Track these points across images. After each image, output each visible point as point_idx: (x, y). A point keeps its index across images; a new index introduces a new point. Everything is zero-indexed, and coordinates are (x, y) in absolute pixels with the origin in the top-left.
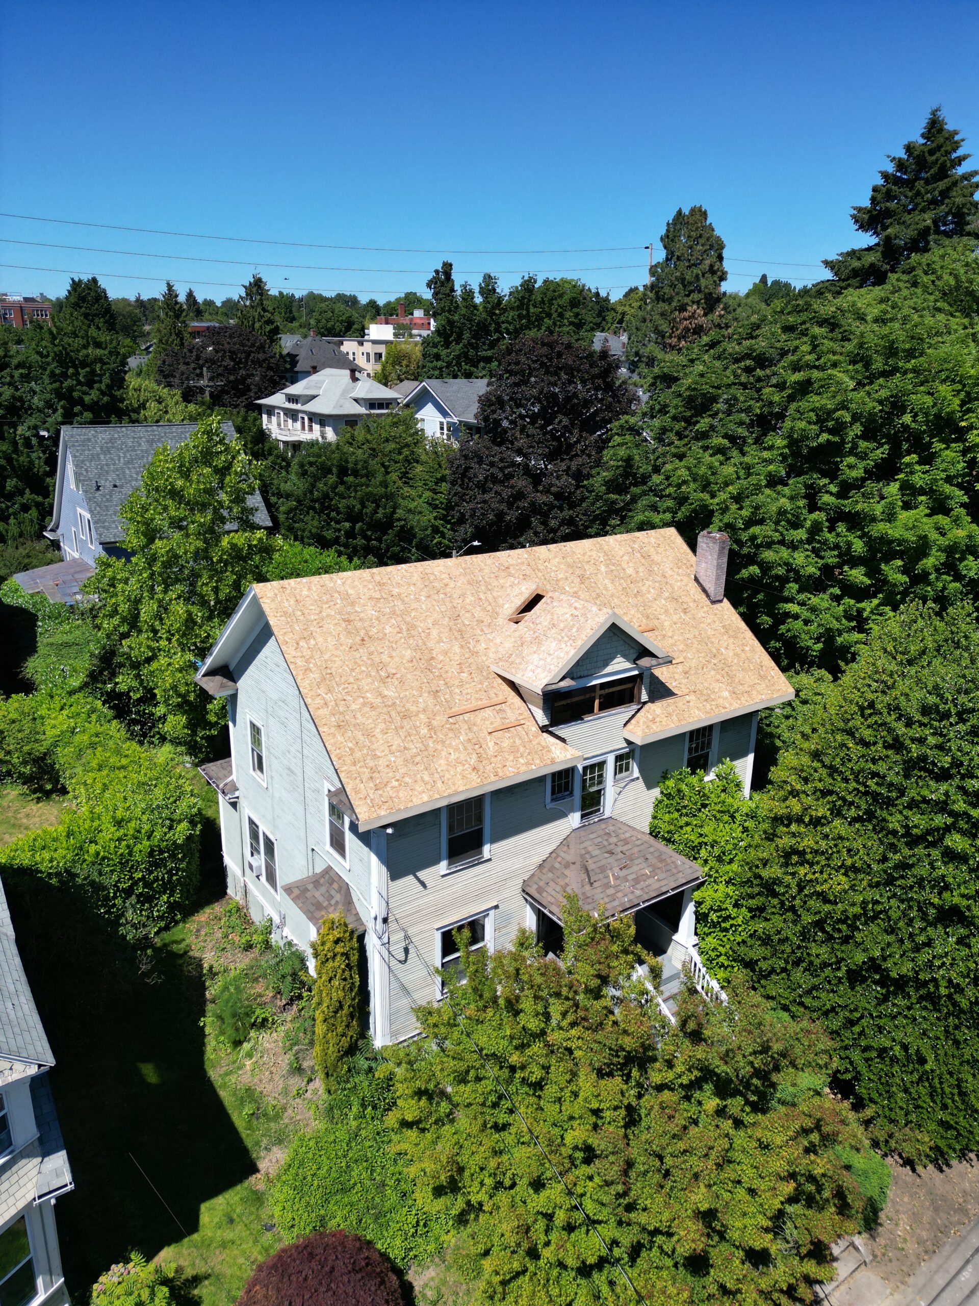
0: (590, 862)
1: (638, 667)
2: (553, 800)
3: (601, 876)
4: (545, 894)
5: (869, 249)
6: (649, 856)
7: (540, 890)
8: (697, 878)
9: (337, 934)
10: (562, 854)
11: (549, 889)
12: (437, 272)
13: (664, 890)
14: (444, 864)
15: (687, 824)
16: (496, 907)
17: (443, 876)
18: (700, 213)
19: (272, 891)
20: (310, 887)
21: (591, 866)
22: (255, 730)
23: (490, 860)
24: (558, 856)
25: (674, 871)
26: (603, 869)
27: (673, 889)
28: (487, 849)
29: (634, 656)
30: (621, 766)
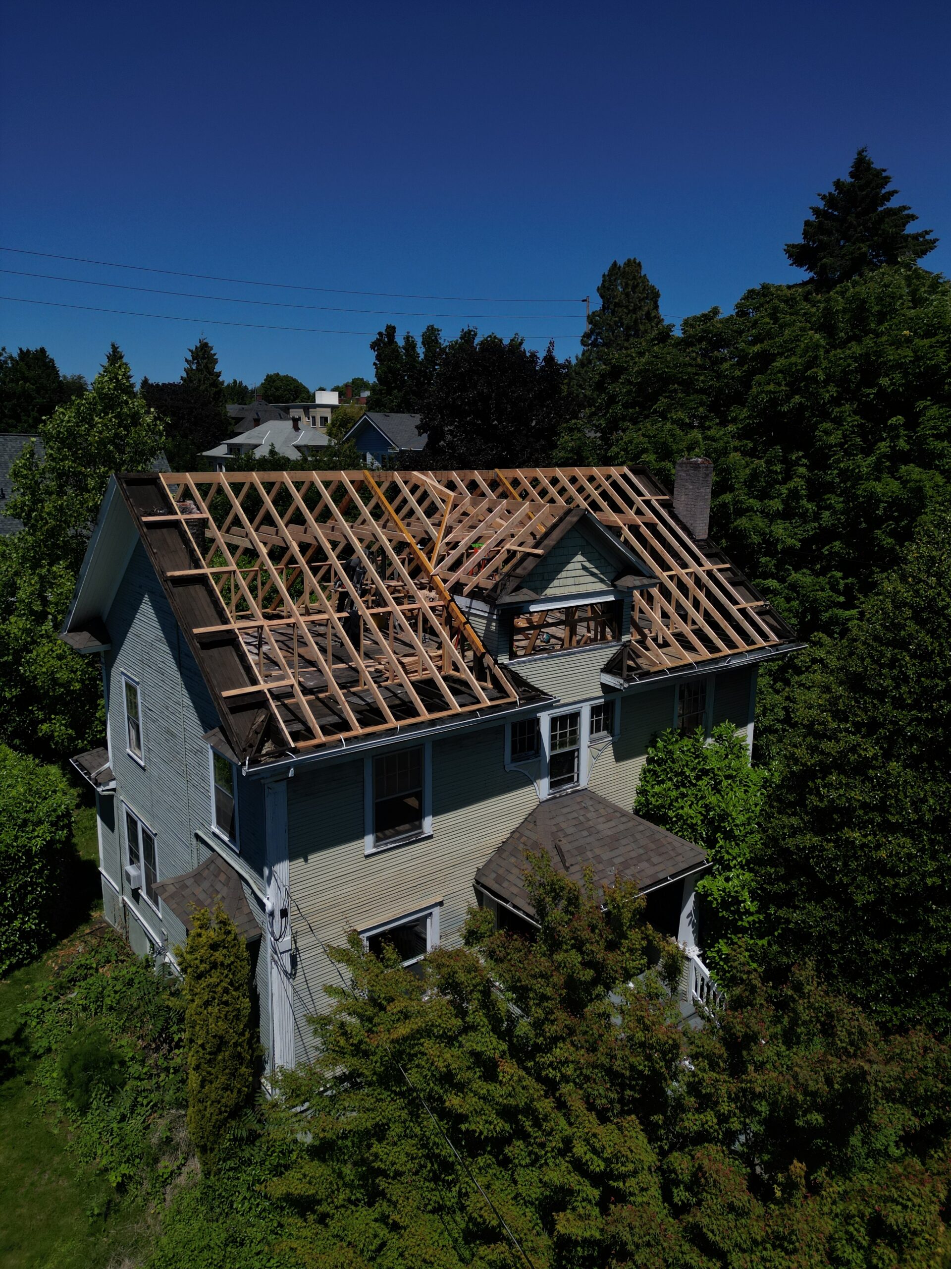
0: (564, 841)
1: (616, 591)
2: (513, 760)
3: (579, 858)
4: (506, 884)
6: (638, 836)
7: (499, 880)
8: (702, 864)
10: (527, 833)
11: (511, 878)
12: (380, 334)
13: (661, 876)
14: (369, 839)
15: (683, 795)
16: (441, 904)
17: (367, 856)
18: (634, 266)
19: (155, 909)
20: (189, 882)
21: (565, 846)
22: (131, 690)
23: (430, 837)
24: (522, 835)
25: (673, 854)
26: (581, 850)
27: (673, 876)
28: (429, 824)
29: (612, 576)
30: (598, 722)
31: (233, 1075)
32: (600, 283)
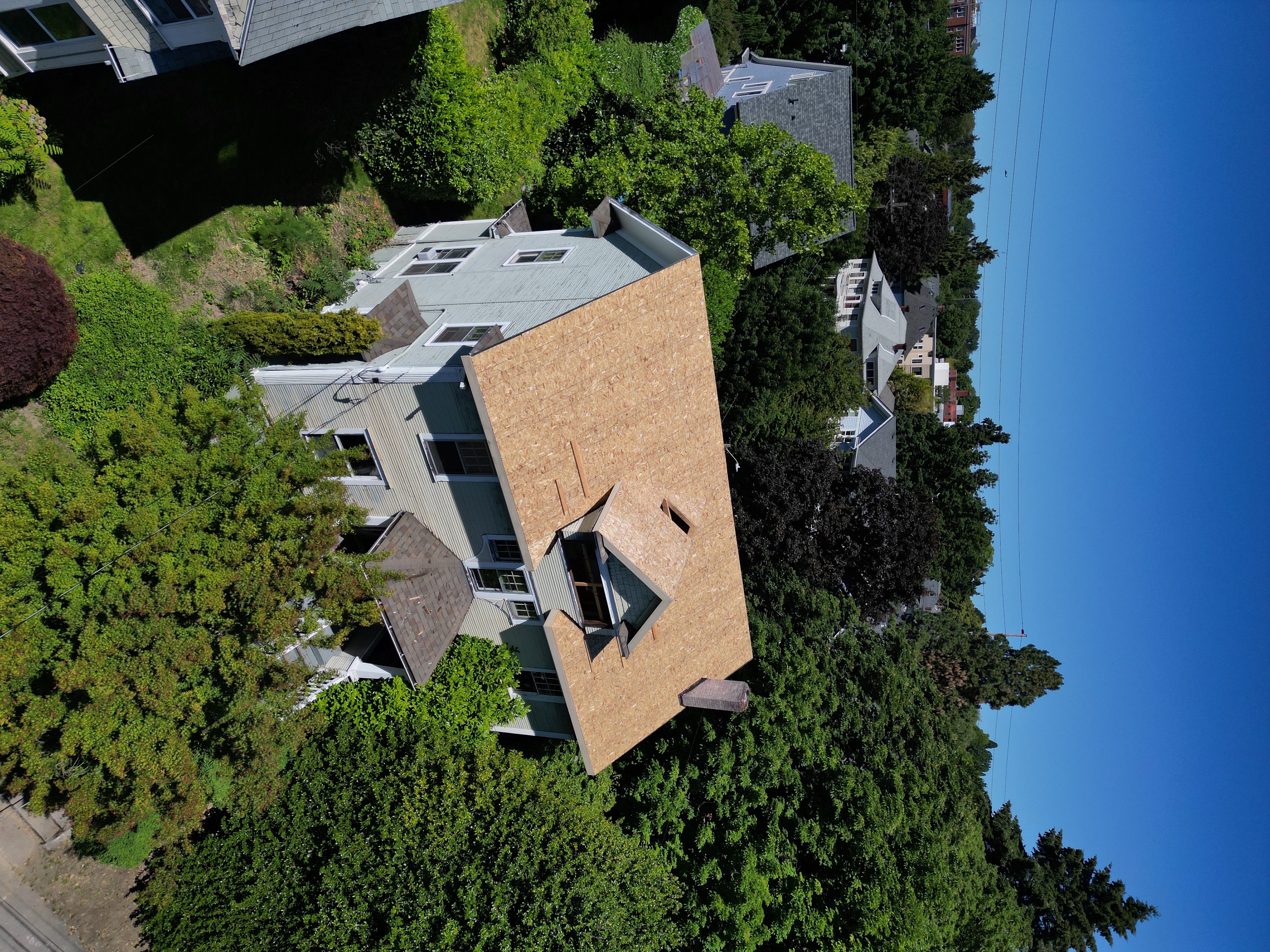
0: (431, 578)
1: (618, 624)
2: (491, 542)
3: (417, 588)
4: (400, 534)
5: (1021, 847)
6: (436, 634)
7: (404, 529)
8: (415, 681)
9: (363, 333)
10: (439, 550)
11: (404, 538)
12: (1000, 428)
13: (404, 649)
14: (430, 437)
15: (467, 671)
16: (388, 487)
17: (418, 436)
18: (1056, 683)
19: (403, 271)
20: (408, 308)
21: (427, 579)
22: (559, 255)
23: (433, 481)
24: (437, 546)
25: (422, 659)
26: (424, 590)
27: (404, 657)
28: (444, 478)
29: (629, 621)
30: (523, 607)
31: (274, 344)
32: (1038, 647)
